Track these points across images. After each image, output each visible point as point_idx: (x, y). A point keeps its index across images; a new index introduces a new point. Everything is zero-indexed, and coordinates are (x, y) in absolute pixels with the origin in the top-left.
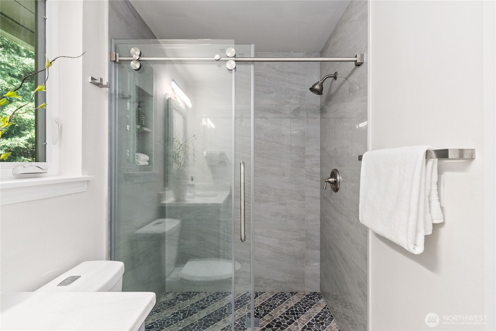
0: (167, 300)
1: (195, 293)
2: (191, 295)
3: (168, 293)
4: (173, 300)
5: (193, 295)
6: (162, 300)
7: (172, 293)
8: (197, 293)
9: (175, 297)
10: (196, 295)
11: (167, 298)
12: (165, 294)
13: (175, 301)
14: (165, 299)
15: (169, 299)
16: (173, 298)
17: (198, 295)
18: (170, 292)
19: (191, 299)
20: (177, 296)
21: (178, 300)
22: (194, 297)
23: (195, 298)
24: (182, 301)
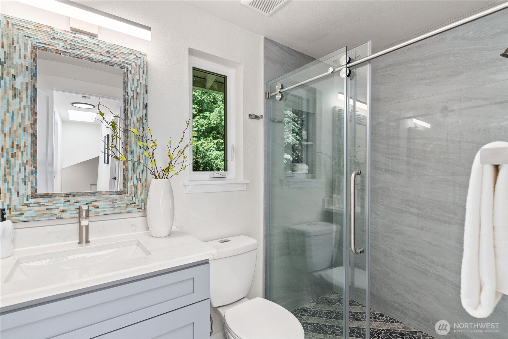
0: (330, 298)
1: (358, 304)
2: (353, 304)
3: (334, 293)
4: (335, 300)
5: (355, 305)
6: (326, 296)
7: (338, 295)
8: (360, 304)
9: (338, 299)
10: (358, 306)
11: (332, 297)
12: (331, 293)
13: (336, 302)
14: (329, 297)
15: (332, 298)
16: (335, 299)
17: (360, 306)
18: (337, 293)
19: (351, 307)
20: (340, 299)
21: (339, 302)
22: (355, 306)
23: (354, 308)
24: (342, 304)
